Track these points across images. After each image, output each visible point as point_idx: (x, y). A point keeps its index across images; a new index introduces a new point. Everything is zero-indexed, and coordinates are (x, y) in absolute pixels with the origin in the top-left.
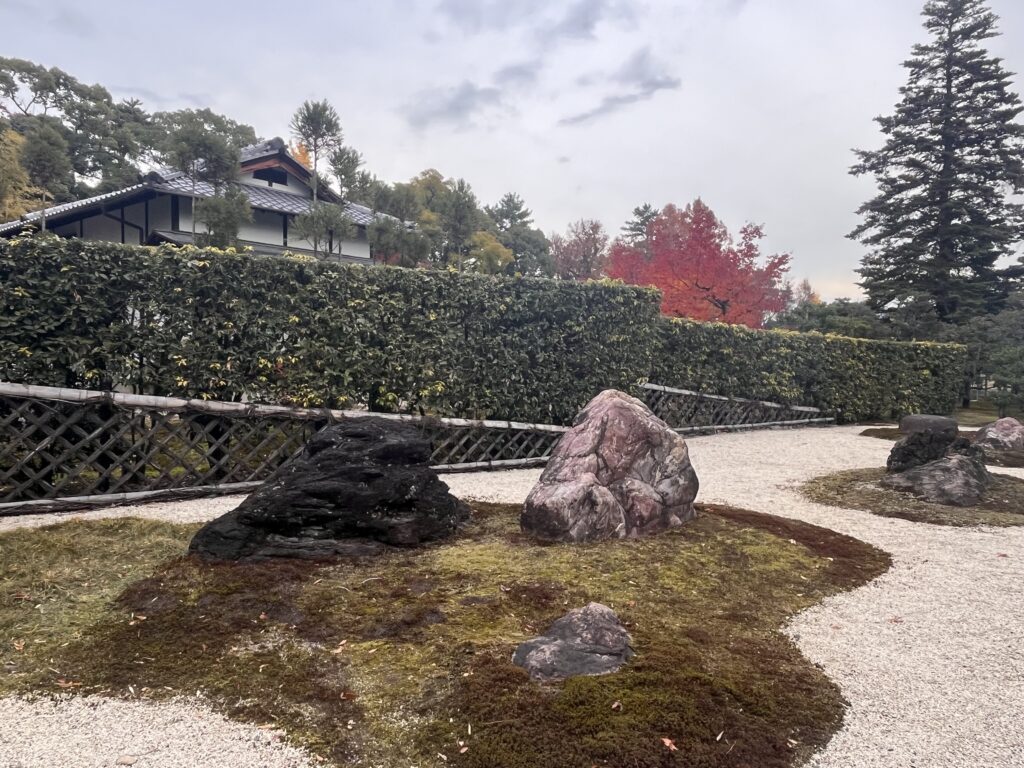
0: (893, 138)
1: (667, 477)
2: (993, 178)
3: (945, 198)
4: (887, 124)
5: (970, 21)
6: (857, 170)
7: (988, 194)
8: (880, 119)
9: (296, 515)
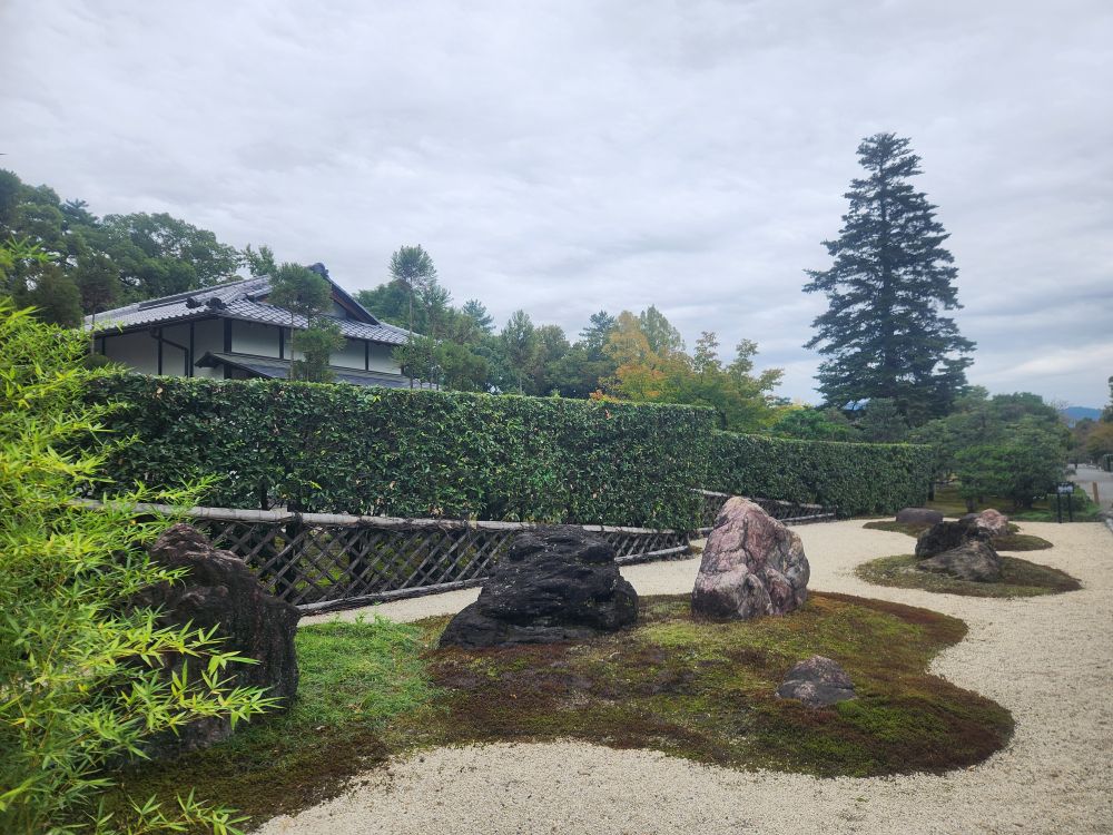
0: (839, 260)
1: (792, 566)
2: (925, 295)
3: (886, 313)
4: (833, 247)
5: (898, 161)
6: (810, 288)
7: (924, 310)
8: (826, 243)
9: (534, 607)
